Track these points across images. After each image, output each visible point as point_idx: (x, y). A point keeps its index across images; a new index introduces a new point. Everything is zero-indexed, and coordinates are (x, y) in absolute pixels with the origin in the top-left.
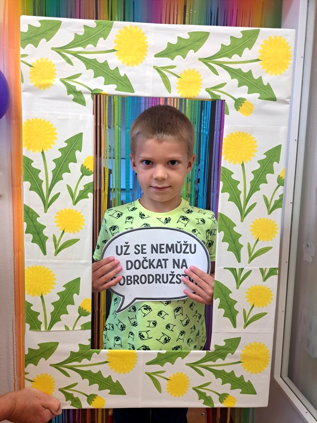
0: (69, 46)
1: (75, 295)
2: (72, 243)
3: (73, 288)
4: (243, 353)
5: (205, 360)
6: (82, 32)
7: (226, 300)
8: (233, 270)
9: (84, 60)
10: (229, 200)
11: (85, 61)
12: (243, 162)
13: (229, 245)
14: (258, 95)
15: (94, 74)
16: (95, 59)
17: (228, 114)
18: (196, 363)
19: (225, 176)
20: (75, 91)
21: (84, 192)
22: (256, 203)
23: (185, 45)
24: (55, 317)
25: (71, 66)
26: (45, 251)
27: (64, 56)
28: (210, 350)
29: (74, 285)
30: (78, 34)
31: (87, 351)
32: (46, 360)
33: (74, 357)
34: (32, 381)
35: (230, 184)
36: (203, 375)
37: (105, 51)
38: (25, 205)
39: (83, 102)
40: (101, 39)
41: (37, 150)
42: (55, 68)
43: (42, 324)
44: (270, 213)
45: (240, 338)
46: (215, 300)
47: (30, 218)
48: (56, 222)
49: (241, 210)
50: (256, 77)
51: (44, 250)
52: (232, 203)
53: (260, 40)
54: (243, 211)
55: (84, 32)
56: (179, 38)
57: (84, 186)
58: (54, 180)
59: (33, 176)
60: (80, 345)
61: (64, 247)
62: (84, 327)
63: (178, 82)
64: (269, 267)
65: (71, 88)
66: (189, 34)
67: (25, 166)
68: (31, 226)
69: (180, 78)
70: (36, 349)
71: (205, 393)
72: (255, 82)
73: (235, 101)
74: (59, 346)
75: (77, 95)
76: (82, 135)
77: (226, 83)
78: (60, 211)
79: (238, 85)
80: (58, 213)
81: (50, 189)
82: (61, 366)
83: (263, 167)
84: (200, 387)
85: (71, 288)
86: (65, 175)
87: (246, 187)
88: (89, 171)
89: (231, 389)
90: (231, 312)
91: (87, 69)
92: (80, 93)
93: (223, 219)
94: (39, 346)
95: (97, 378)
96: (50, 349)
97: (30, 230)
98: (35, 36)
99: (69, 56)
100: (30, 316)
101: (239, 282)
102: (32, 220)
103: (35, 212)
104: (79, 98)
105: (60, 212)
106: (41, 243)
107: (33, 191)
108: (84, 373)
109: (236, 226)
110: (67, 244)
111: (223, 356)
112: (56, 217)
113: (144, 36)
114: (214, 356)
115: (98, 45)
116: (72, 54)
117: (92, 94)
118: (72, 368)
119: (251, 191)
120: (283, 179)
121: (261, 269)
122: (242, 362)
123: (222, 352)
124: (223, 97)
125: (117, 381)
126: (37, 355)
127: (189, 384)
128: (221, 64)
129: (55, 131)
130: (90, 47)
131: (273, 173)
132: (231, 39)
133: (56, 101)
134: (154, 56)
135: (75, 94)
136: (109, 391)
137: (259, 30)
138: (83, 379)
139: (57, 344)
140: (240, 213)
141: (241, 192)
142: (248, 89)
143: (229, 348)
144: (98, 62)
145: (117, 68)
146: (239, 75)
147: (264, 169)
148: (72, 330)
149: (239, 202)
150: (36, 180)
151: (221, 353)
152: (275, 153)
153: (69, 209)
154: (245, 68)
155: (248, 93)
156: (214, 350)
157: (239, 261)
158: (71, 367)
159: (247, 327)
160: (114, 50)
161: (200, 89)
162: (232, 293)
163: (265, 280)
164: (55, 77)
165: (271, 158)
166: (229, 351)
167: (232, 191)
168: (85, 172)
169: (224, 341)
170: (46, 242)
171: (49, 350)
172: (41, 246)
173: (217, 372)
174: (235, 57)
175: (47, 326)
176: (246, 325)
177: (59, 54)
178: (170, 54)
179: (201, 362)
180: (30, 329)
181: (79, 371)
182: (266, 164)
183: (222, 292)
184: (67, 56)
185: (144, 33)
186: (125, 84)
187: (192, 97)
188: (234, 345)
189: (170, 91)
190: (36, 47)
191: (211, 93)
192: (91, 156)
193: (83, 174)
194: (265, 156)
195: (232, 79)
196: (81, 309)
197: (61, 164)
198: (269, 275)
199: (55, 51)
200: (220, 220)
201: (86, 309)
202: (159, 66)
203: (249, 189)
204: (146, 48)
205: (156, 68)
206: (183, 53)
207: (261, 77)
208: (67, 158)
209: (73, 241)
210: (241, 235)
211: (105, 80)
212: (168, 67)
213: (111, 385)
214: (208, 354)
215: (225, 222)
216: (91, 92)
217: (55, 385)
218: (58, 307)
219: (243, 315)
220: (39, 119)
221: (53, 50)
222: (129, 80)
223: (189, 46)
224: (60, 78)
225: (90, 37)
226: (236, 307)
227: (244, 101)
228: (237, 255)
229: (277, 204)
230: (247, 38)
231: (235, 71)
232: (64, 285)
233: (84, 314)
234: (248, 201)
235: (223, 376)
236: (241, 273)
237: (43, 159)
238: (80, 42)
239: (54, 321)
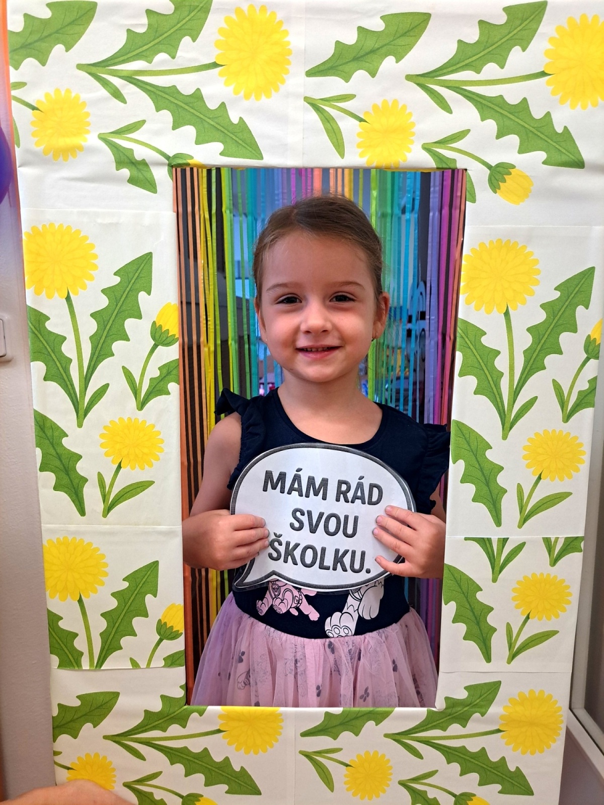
0: (116, 58)
1: (149, 598)
2: (139, 490)
3: (144, 583)
4: (505, 713)
5: (425, 728)
6: (143, 25)
7: (470, 606)
8: (485, 543)
9: (150, 91)
10: (475, 393)
11: (152, 92)
12: (507, 307)
13: (477, 489)
14: (542, 155)
15: (172, 121)
16: (174, 86)
17: (474, 201)
18: (407, 733)
19: (467, 339)
20: (134, 161)
21: (160, 381)
22: (537, 397)
23: (376, 46)
24: (109, 641)
25: (122, 104)
26: (82, 508)
27: (105, 83)
28: (436, 708)
29: (146, 577)
30: (134, 32)
31: (178, 710)
32: (94, 727)
33: (152, 720)
34: (68, 768)
35: (478, 357)
36: (421, 757)
37: (195, 66)
38: (35, 411)
39: (150, 185)
40: (187, 40)
41: (56, 295)
42: (86, 110)
43: (83, 657)
44: (567, 418)
45: (500, 682)
46: (446, 605)
47: (48, 439)
48: (102, 445)
49: (502, 414)
50: (537, 113)
51: (80, 505)
52: (484, 401)
53: (547, 27)
54: (507, 416)
55: (147, 26)
56: (361, 29)
57: (159, 368)
58: (95, 357)
59: (49, 350)
60: (163, 697)
61: (121, 499)
62: (171, 661)
63: (361, 130)
64: (562, 536)
65: (125, 154)
66: (384, 21)
67: (32, 327)
68: (51, 455)
69: (365, 121)
70: (75, 706)
71: (425, 792)
72: (535, 126)
73: (489, 171)
74: (121, 702)
75: (138, 169)
76: (151, 257)
77: (469, 131)
78: (110, 422)
79: (496, 134)
80: (105, 427)
81: (88, 377)
82: (126, 738)
83: (552, 318)
84: (415, 780)
85: (139, 584)
86: (117, 346)
87: (514, 363)
88: (169, 335)
89: (480, 784)
90: (480, 630)
91: (158, 110)
92: (144, 163)
93: (462, 432)
94: (80, 699)
95: (201, 763)
96: (102, 705)
97: (49, 464)
98: (41, 40)
99: (116, 81)
100: (59, 641)
101: (497, 567)
102: (52, 444)
103: (58, 426)
104: (142, 176)
105: (110, 425)
106: (73, 490)
107: (52, 381)
108: (173, 752)
109: (491, 448)
110: (129, 492)
111: (464, 719)
112: (102, 436)
113: (283, 28)
114: (442, 719)
115: (179, 54)
116: (123, 76)
117: (171, 166)
118: (148, 743)
119: (526, 372)
120: (598, 343)
121: (547, 541)
122: (504, 731)
123: (460, 710)
124: (462, 162)
125: (242, 767)
126: (76, 717)
127: (391, 774)
128: (456, 88)
129: (92, 252)
130: (161, 58)
131: (575, 330)
132: (479, 27)
133: (94, 185)
134: (304, 73)
135: (134, 167)
136: (225, 787)
137: (545, 4)
138: (172, 764)
139: (117, 695)
140: (500, 419)
141: (503, 374)
142: (520, 142)
143: (474, 703)
144: (181, 93)
145: (223, 105)
146: (497, 112)
147: (555, 321)
148: (146, 668)
149: (497, 396)
150: (57, 359)
151: (457, 714)
152: (580, 285)
153: (130, 419)
154: (512, 94)
155: (522, 151)
156: (444, 706)
157: (498, 522)
158: (148, 741)
159: (514, 660)
160: (215, 65)
161: (410, 146)
162: (482, 590)
163: (554, 562)
164: (88, 132)
165: (571, 298)
166: (476, 709)
167: (482, 373)
168: (159, 337)
169: (466, 688)
170: (84, 489)
171: (99, 706)
172: (74, 496)
173: (451, 751)
174: (491, 70)
175: (94, 659)
176: (513, 656)
177: (95, 79)
178: (340, 68)
179: (417, 730)
180: (60, 666)
181: (163, 748)
182: (560, 310)
183: (461, 588)
184: (111, 83)
185: (281, 23)
186: (241, 140)
187: (392, 165)
188: (486, 696)
189: (341, 152)
190: (44, 64)
191: (434, 154)
192: (173, 304)
193: (157, 344)
194: (558, 294)
195: (482, 120)
196: (162, 626)
197: (109, 321)
198: (564, 552)
199: (85, 73)
200: (456, 435)
201: (173, 626)
202: (317, 96)
203: (522, 368)
204: (288, 57)
205: (310, 101)
206: (371, 65)
207: (548, 114)
208: (120, 308)
209: (140, 485)
210: (502, 468)
211: (197, 132)
212: (336, 99)
213: (230, 777)
214: (430, 714)
215: (466, 441)
216: (167, 162)
217: (115, 776)
218: (115, 621)
219: (507, 635)
220: (57, 225)
221: (80, 70)
222: (250, 131)
223: (385, 47)
224: (98, 133)
225: (161, 36)
226: (491, 619)
227: (511, 170)
228: (494, 510)
229: (583, 399)
230: (518, 22)
231: (490, 102)
232: (126, 577)
233: (170, 635)
234: (519, 395)
235: (463, 758)
236: (501, 548)
237: (69, 313)
238: (140, 49)
239: (107, 650)
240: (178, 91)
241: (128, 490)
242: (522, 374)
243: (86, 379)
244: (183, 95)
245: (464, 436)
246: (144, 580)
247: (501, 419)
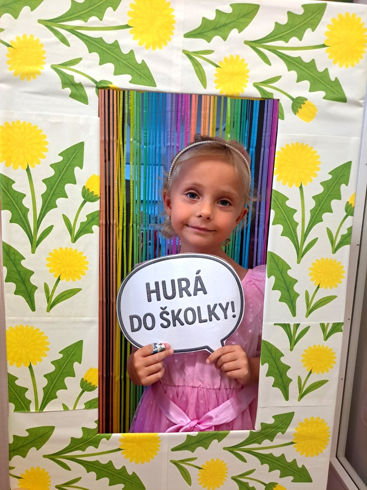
1: (76, 364)
2: (71, 294)
3: (73, 355)
4: (296, 432)
5: (247, 443)
7: (277, 366)
8: (286, 327)
9: (86, 39)
10: (282, 235)
11: (87, 40)
12: (301, 184)
13: (282, 294)
14: (323, 94)
15: (99, 59)
16: (101, 38)
17: (283, 119)
18: (237, 447)
19: (277, 203)
20: (74, 83)
21: (87, 225)
22: (317, 239)
23: (227, 22)
24: (48, 394)
25: (67, 47)
26: (33, 306)
27: (56, 33)
28: (255, 430)
29: (74, 351)
30: (76, 2)
31: (93, 437)
32: (37, 450)
33: (75, 444)
34: (19, 478)
35: (284, 213)
36: (245, 461)
37: (115, 26)
38: (3, 242)
39: (84, 99)
40: (110, 9)
41: (20, 167)
42: (43, 49)
43: (31, 403)
44: (335, 251)
45: (294, 412)
46: (262, 365)
47: (12, 261)
48: (48, 265)
49: (297, 248)
50: (320, 69)
51: (32, 305)
52: (287, 239)
53: (326, 19)
54: (300, 249)
56: (217, 11)
57: (87, 216)
58: (45, 208)
59: (14, 203)
60: (83, 428)
61: (60, 300)
62: (89, 405)
63: (217, 72)
64: (331, 322)
65: (68, 79)
66: (232, 7)
67: (3, 188)
68: (14, 271)
69: (219, 67)
70: (25, 436)
71: (248, 483)
72: (319, 76)
73: (292, 102)
74: (56, 432)
75: (76, 88)
76: (83, 145)
77: (280, 77)
78: (54, 250)
79: (296, 79)
80: (50, 254)
81: (40, 221)
82: (58, 456)
83: (327, 190)
84: (242, 476)
85: (70, 355)
86: (60, 201)
87: (304, 218)
88: (94, 195)
89: (281, 477)
90: (283, 381)
91: (90, 52)
92: (79, 86)
93: (274, 259)
94: (28, 432)
95: (107, 471)
96: (43, 435)
97: (12, 277)
98: (14, 2)
99: (64, 32)
100: (15, 393)
101: (293, 342)
102: (14, 264)
103: (19, 253)
104: (79, 94)
105: (53, 252)
106: (27, 294)
107: (15, 223)
108: (89, 464)
109: (291, 269)
110: (64, 295)
111: (271, 436)
112: (48, 259)
113: (171, 6)
114: (259, 436)
115: (105, 18)
116: (68, 29)
117: (98, 88)
118: (73, 459)
119: (312, 223)
120: (353, 206)
121: (322, 325)
122: (295, 443)
123: (270, 431)
124: (276, 95)
125: (133, 472)
126: (25, 443)
127: (227, 473)
128: (274, 50)
129: (45, 140)
130: (93, 20)
131: (340, 198)
132: (288, 15)
133: (46, 97)
134: (183, 35)
135: (74, 87)
136: (122, 486)
137: (326, 4)
138: (88, 472)
139: (53, 428)
141: (298, 224)
142: (311, 85)
143: (279, 426)
144: (106, 43)
145: (132, 52)
146: (297, 66)
147: (329, 193)
148: (73, 410)
149: (295, 237)
150: (19, 208)
151: (268, 433)
152: (343, 172)
153: (67, 248)
154: (306, 56)
155: (311, 90)
156: (260, 429)
157: (294, 314)
158: (72, 457)
159: (302, 399)
160: (127, 26)
161: (246, 84)
162: (284, 356)
163: (326, 338)
164: (44, 63)
165: (338, 179)
166: (279, 430)
167: (286, 223)
168: (87, 196)
169: (273, 417)
170: (35, 294)
171: (41, 436)
172: (28, 299)
173: (264, 457)
174: (294, 41)
175: (38, 405)
176: (301, 397)
177: (50, 30)
178: (205, 34)
179: (243, 444)
180: (16, 410)
181: (83, 462)
182: (331, 186)
183: (271, 355)
184: (60, 33)
185: (169, 3)
186: (143, 74)
187: (235, 95)
188: (285, 422)
189: (205, 85)
190: (16, 18)
191: (261, 90)
192: (96, 175)
193: (86, 200)
194: (330, 177)
195: (289, 70)
196: (84, 382)
197: (54, 185)
198: (332, 332)
199: (43, 25)
200: (270, 261)
201: (91, 382)
202: (191, 50)
203: (309, 220)
204: (173, 25)
205: (186, 53)
206: (223, 33)
207: (326, 70)
208: (62, 177)
209: (72, 291)
210: (297, 281)
211: (115, 68)
212: (202, 52)
213: (126, 479)
214: (252, 434)
215: (276, 264)
216: (95, 85)
217: (50, 482)
218: (53, 380)
219: (298, 383)
220: (22, 122)
221: (40, 23)
222: (149, 69)
223: (232, 23)
224: (51, 65)
225: (94, 5)
226: (289, 374)
227: (305, 102)
228: (292, 306)
229: (344, 240)
230: (310, 14)
231: (293, 60)
232: (61, 351)
233: (89, 388)
234: (308, 236)
235: (271, 461)
236: (296, 330)
237: (28, 179)
238: (80, 13)
239: (47, 399)
240: (104, 41)
241: (64, 294)
242: (309, 224)
243: (38, 222)
244: (107, 44)
245: (275, 261)
246: (73, 352)
247: (297, 251)
